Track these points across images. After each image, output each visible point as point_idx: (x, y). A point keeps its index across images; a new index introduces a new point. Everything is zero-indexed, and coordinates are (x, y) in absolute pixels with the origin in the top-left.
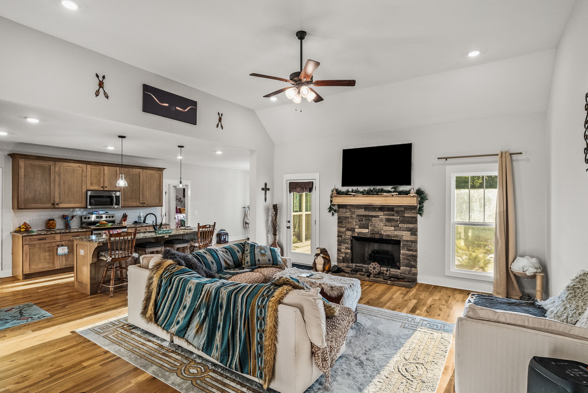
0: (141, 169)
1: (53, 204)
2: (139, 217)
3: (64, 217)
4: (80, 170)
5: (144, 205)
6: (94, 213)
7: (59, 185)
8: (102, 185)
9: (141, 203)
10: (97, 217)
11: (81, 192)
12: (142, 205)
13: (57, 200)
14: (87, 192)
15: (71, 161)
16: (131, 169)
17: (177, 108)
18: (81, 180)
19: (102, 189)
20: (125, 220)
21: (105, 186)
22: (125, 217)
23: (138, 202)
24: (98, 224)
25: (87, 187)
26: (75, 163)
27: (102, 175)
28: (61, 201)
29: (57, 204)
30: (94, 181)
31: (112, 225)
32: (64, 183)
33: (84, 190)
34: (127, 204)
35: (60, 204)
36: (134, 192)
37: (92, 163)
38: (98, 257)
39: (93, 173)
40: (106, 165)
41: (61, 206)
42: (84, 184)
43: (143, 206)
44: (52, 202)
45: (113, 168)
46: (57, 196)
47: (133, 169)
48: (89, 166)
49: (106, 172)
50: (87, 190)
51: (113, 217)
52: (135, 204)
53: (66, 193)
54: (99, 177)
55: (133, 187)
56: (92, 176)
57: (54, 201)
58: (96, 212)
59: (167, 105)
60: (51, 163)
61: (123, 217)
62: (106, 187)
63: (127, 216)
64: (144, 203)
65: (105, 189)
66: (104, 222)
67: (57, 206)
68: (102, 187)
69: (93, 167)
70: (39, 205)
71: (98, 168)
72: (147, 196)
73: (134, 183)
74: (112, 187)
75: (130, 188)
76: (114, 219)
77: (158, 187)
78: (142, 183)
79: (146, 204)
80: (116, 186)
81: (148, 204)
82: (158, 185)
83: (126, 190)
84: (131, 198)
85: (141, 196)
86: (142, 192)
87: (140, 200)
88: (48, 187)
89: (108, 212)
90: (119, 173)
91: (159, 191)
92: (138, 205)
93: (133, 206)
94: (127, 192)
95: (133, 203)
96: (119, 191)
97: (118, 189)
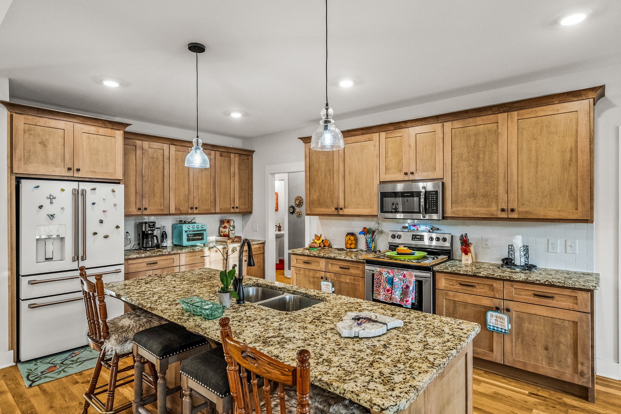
0: (504, 112)
2: (511, 248)
3: (365, 231)
4: (370, 144)
5: (515, 215)
7: (344, 177)
8: (406, 170)
9: (503, 210)
10: (414, 237)
11: (372, 187)
12: (504, 215)
13: (341, 205)
14: (381, 186)
15: (356, 133)
16: (470, 120)
18: (371, 164)
19: (405, 178)
20: (466, 252)
21: (411, 170)
22: (465, 244)
23: (495, 205)
24: (396, 254)
25: (381, 175)
26: (363, 134)
27: (405, 148)
28: (346, 205)
29: (341, 209)
30: (392, 163)
31: (421, 259)
32: (350, 173)
33: (377, 183)
34: (462, 211)
35: (345, 208)
36: (482, 180)
37: (388, 128)
39: (389, 146)
41: (346, 211)
42: (376, 171)
43: (508, 219)
44: (336, 206)
45: (428, 128)
46: (341, 196)
47: (478, 119)
48: (383, 135)
49: (412, 141)
50: (382, 183)
51: (444, 240)
52: (483, 212)
53: (352, 191)
54: (400, 154)
55: (477, 167)
56: (389, 153)
57: (338, 204)
62: (413, 173)
64: (513, 210)
65: (409, 177)
66: (407, 248)
67: (341, 212)
68: (406, 174)
69: (389, 136)
70: (322, 209)
71: (398, 134)
72: (522, 188)
73: (481, 156)
74: (425, 171)
75: (470, 168)
76: (447, 244)
77: (568, 155)
78: (505, 152)
79: (519, 213)
80: (435, 169)
81: (527, 212)
82: (568, 149)
83: (458, 176)
84: (473, 195)
85: (501, 189)
86: (504, 177)
87: (500, 200)
88: (332, 181)
89: (438, 229)
90: (441, 136)
91: (572, 169)
92: (492, 215)
93: (479, 216)
94: (460, 181)
95: (478, 209)
96: (441, 180)
97: (438, 174)
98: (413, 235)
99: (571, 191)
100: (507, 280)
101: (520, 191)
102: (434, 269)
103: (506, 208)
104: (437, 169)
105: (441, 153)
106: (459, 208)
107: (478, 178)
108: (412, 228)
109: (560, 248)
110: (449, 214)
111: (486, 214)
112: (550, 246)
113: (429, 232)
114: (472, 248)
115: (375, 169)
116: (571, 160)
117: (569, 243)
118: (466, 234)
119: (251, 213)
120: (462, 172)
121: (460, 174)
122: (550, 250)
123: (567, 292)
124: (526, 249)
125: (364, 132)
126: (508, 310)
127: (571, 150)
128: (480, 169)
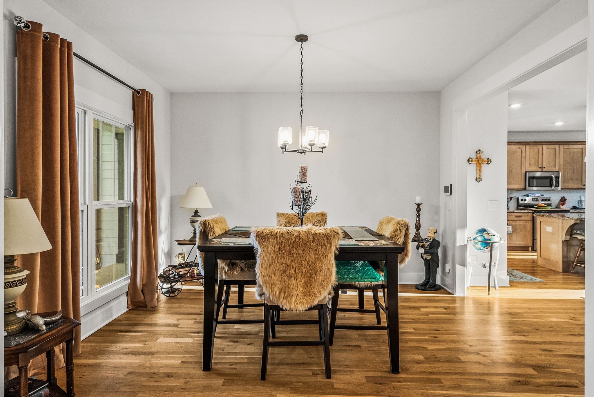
0: (584, 144)
2: (580, 202)
4: (519, 151)
6: (530, 196)
8: (540, 166)
9: (584, 185)
10: (533, 200)
11: (520, 174)
14: (526, 174)
15: (512, 144)
16: (572, 146)
18: (520, 161)
19: (540, 170)
20: (563, 204)
21: (544, 166)
22: (563, 201)
23: (580, 183)
24: (537, 207)
25: (526, 168)
26: (515, 145)
27: (540, 155)
30: (533, 162)
31: (551, 208)
33: (523, 172)
34: (567, 186)
36: (575, 172)
37: (531, 144)
38: (571, 235)
39: (531, 153)
40: (545, 143)
42: (523, 165)
45: (552, 147)
47: (575, 146)
48: (528, 147)
49: (544, 152)
50: (526, 172)
51: (549, 200)
52: (576, 186)
54: (537, 158)
55: (573, 166)
56: (531, 156)
58: (532, 194)
61: (561, 200)
62: (544, 168)
63: (566, 199)
65: (544, 170)
66: (543, 204)
68: (540, 168)
69: (531, 148)
71: (536, 148)
73: (575, 162)
74: (550, 167)
75: (570, 167)
84: (572, 179)
87: (583, 181)
90: (558, 151)
93: (574, 188)
94: (566, 172)
96: (558, 172)
97: (556, 169)
104: (556, 166)
105: (558, 160)
121: (566, 169)
125: (516, 144)
128: (575, 168)
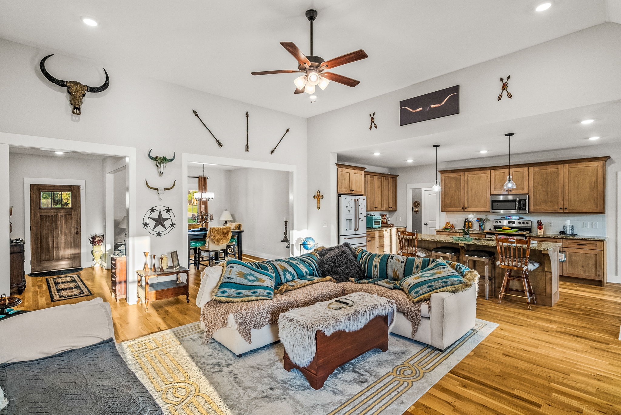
0: (561, 164)
1: (463, 208)
2: (565, 227)
3: (479, 220)
4: (484, 176)
5: (567, 211)
7: (468, 192)
9: (561, 208)
11: (486, 197)
12: (561, 211)
13: (466, 205)
15: (477, 170)
16: (543, 167)
17: (432, 106)
18: (485, 185)
19: (506, 193)
20: (541, 229)
22: (540, 225)
23: (556, 206)
24: (501, 229)
25: (491, 191)
26: (480, 170)
27: (507, 178)
28: (469, 206)
29: (466, 208)
30: (499, 185)
31: (516, 232)
32: (471, 190)
33: (488, 195)
34: (541, 209)
35: (468, 207)
36: (550, 194)
37: (496, 168)
39: (497, 177)
40: (512, 167)
41: (469, 209)
42: (488, 189)
43: (564, 213)
45: (520, 169)
46: (466, 201)
48: (493, 171)
49: (511, 175)
50: (491, 195)
51: (527, 223)
53: (473, 199)
54: (504, 181)
55: (547, 188)
56: (496, 180)
57: (464, 205)
59: (421, 109)
60: (462, 173)
62: (511, 191)
64: (566, 209)
65: (509, 193)
66: (507, 227)
67: (466, 210)
68: (507, 191)
69: (497, 172)
70: (453, 209)
71: (502, 172)
72: (571, 199)
73: (549, 183)
74: (518, 190)
75: (544, 189)
76: (529, 225)
77: (593, 185)
78: (562, 183)
79: (569, 210)
80: (523, 189)
81: (573, 209)
82: (593, 182)
83: (537, 192)
84: (545, 202)
85: (560, 199)
86: (562, 194)
87: (559, 204)
88: (459, 194)
89: (523, 218)
90: (527, 173)
91: (595, 191)
92: (555, 211)
93: (548, 211)
94: (538, 195)
95: (548, 208)
96: (527, 194)
97: (526, 191)
98: (508, 221)
99: (594, 200)
100: (564, 239)
101: (569, 200)
102: (526, 235)
103: (562, 207)
104: (525, 189)
105: (527, 182)
106: (537, 208)
107: (547, 193)
108: (508, 218)
109: (589, 225)
110: (531, 210)
111: (551, 210)
112: (584, 225)
113: (518, 219)
114: (543, 227)
115: (487, 188)
116: (594, 187)
117: (593, 224)
118: (540, 220)
119: (396, 210)
120: (539, 191)
121: (538, 192)
122: (584, 227)
123: (592, 242)
124: (572, 226)
126: (564, 252)
127: (595, 182)
128: (549, 190)
